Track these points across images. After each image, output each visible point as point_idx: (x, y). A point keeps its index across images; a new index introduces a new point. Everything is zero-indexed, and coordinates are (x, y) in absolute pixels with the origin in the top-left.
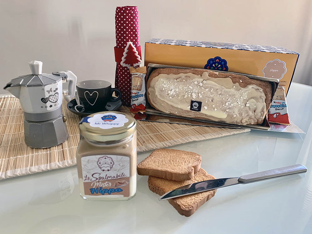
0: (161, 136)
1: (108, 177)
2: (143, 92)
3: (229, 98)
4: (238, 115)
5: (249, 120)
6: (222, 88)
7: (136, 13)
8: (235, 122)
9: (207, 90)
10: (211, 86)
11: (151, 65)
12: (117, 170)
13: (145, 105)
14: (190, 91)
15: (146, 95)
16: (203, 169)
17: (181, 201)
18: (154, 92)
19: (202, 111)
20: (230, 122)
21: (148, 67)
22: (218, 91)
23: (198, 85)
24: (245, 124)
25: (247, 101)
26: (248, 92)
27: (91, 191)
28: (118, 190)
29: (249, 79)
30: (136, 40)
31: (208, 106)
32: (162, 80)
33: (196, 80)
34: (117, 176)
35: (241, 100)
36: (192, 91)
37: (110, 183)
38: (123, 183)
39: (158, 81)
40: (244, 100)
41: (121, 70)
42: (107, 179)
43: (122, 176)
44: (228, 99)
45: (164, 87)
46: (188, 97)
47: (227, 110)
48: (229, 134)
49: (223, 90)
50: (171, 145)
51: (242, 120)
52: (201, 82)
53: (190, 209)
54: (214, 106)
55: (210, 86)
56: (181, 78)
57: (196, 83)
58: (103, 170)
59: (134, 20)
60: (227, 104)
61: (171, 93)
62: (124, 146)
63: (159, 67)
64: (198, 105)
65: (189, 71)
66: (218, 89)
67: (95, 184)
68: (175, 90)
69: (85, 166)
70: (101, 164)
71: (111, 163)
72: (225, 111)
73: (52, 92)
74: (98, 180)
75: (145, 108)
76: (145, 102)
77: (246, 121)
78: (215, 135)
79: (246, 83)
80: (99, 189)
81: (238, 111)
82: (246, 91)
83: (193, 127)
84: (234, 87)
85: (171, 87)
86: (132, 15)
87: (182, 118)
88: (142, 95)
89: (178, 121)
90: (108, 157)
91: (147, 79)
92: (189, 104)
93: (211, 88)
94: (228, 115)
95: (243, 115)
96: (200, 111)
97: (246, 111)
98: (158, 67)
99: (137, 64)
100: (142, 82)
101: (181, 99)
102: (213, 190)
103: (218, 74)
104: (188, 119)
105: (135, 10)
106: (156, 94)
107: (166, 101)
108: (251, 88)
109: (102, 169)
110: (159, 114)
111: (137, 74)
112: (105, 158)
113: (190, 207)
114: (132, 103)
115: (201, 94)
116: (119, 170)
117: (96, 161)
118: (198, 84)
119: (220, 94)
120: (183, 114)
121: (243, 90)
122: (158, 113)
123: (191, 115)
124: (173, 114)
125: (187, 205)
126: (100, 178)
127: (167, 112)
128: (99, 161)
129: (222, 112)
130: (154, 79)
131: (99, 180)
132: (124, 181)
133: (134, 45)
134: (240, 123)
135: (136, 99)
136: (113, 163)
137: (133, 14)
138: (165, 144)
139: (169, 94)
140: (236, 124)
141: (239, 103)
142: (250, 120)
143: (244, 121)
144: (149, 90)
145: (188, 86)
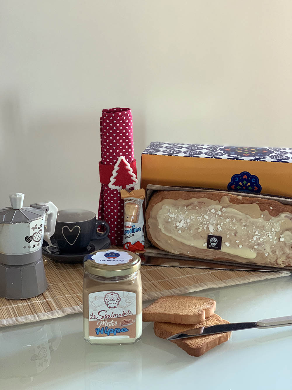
0: (168, 283)
1: (114, 315)
2: (140, 224)
3: (257, 231)
4: (271, 253)
5: (286, 260)
6: (247, 217)
7: (130, 118)
8: (268, 263)
9: (228, 220)
10: (232, 215)
11: (151, 187)
12: (124, 308)
13: (143, 243)
14: (205, 223)
15: (145, 229)
16: (218, 315)
17: (190, 342)
18: (156, 225)
19: (223, 249)
20: (262, 264)
21: (148, 190)
22: (242, 221)
23: (215, 214)
24: (282, 266)
25: (281, 235)
26: (280, 222)
27: (96, 332)
28: (124, 330)
29: (281, 206)
30: (130, 153)
31: (230, 242)
32: (167, 207)
33: (213, 207)
34: (123, 314)
35: (273, 233)
36: (208, 222)
37: (116, 322)
38: (129, 322)
39: (161, 209)
40: (276, 232)
41: (109, 195)
42: (113, 318)
43: (128, 314)
44: (255, 232)
45: (171, 217)
46: (203, 230)
47: (256, 247)
48: (259, 279)
49: (248, 221)
50: (180, 293)
51: (277, 259)
52: (219, 209)
53: (199, 347)
54: (237, 242)
55: (230, 215)
56: (192, 205)
57: (213, 211)
58: (110, 308)
59: (127, 128)
60: (255, 239)
61: (181, 225)
62: (130, 282)
63: (163, 189)
64: (217, 242)
65: (204, 195)
66: (241, 219)
67: (101, 324)
68: (186, 221)
69: (92, 303)
70: (108, 301)
71: (118, 299)
72: (252, 247)
73: (36, 230)
74: (103, 319)
75: (143, 247)
76: (144, 239)
77: (283, 261)
78: (239, 280)
79: (277, 211)
80: (105, 329)
81: (271, 248)
82: (279, 221)
83: (211, 272)
84: (262, 216)
85: (180, 217)
86: (124, 122)
87: (197, 260)
88: (139, 229)
89: (192, 265)
90: (115, 293)
91: (146, 207)
92: (206, 240)
93: (232, 218)
94: (257, 253)
95: (277, 253)
96: (221, 249)
97: (281, 247)
98: (161, 189)
99: (131, 186)
100: (139, 211)
101: (194, 234)
102: (225, 332)
103: (241, 199)
104: (205, 261)
105: (129, 115)
106: (159, 227)
107: (174, 237)
108: (284, 216)
109: (109, 306)
110: (164, 256)
111: (131, 200)
112: (112, 294)
113: (199, 346)
114: (126, 241)
115: (220, 226)
116: (125, 307)
117: (102, 297)
118: (216, 212)
119: (245, 226)
120: (199, 254)
121: (274, 219)
122: (162, 254)
123: (209, 256)
124: (185, 255)
125: (196, 344)
126: (106, 316)
127: (176, 252)
128: (106, 297)
129: (249, 250)
130: (155, 206)
131: (105, 318)
132: (130, 319)
133: (127, 160)
134: (276, 265)
135: (131, 234)
136: (119, 299)
137: (126, 120)
138: (173, 291)
139: (177, 227)
140: (270, 265)
141: (270, 236)
142: (288, 260)
143: (280, 262)
144: (150, 222)
145: (203, 215)
